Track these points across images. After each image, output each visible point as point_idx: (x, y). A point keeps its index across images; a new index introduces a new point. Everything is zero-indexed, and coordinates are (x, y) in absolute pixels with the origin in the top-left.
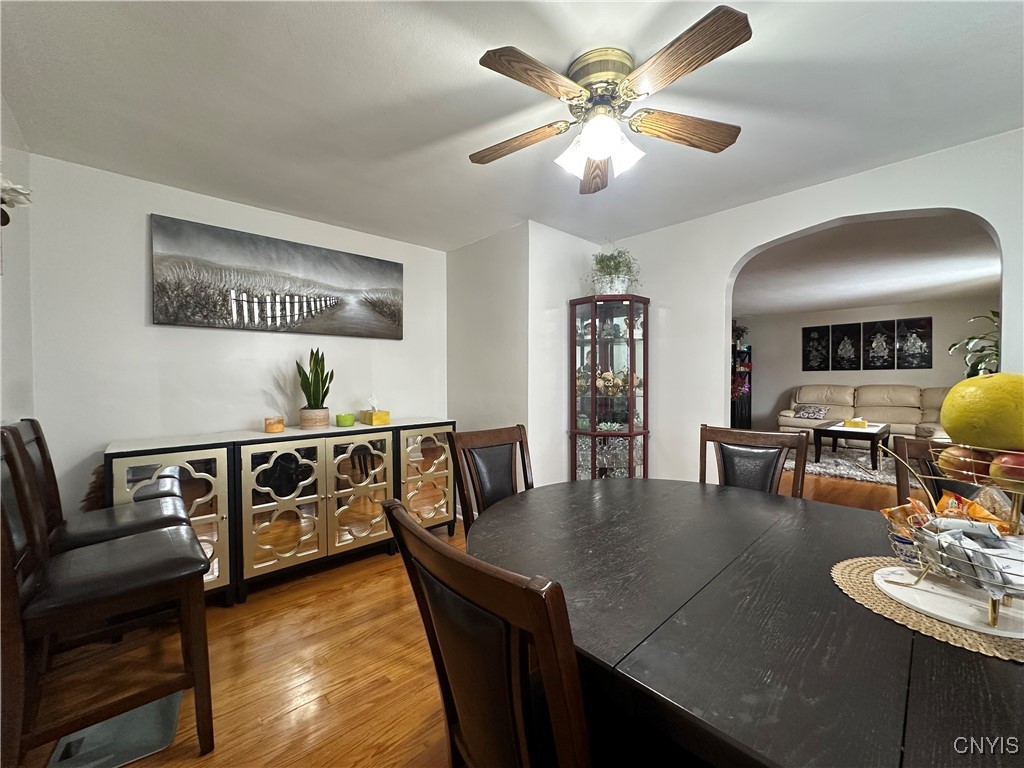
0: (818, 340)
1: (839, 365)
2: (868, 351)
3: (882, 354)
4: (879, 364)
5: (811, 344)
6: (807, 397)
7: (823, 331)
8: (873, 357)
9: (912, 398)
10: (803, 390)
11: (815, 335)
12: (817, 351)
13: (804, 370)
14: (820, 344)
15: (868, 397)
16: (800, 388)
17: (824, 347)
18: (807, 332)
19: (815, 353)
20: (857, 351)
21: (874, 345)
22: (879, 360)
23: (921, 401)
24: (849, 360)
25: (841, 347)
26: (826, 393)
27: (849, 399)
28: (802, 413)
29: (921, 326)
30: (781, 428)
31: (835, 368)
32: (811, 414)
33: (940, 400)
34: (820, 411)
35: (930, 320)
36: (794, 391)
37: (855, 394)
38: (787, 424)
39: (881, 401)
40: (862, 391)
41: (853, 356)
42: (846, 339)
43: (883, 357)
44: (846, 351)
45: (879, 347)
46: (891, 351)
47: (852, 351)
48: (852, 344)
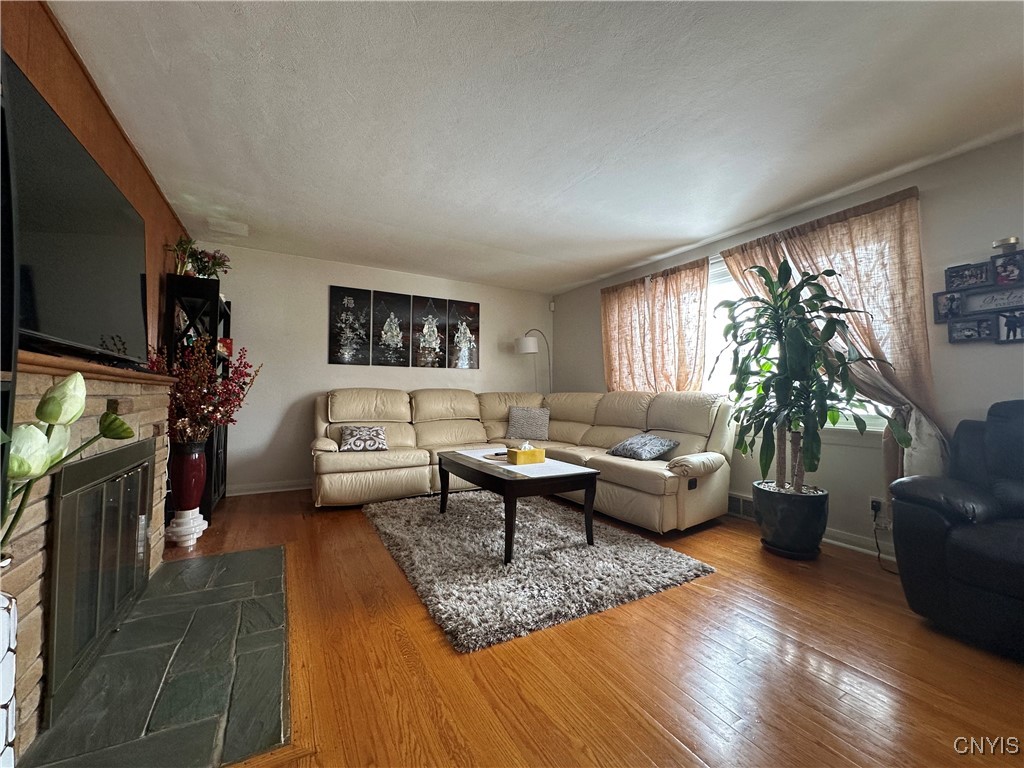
0: (353, 311)
1: (384, 357)
2: (419, 338)
3: (434, 345)
4: (429, 359)
5: (344, 315)
6: (345, 411)
7: (360, 295)
8: (424, 348)
9: (472, 407)
10: (339, 399)
11: (349, 302)
12: (354, 330)
13: (330, 362)
14: (357, 319)
15: (432, 407)
16: (329, 396)
17: (362, 326)
18: (337, 294)
19: (349, 333)
21: (425, 330)
22: (430, 353)
23: (481, 410)
24: (396, 350)
25: (386, 327)
26: (372, 404)
27: (404, 410)
28: (352, 440)
29: (470, 311)
30: (326, 479)
31: (378, 362)
32: (368, 442)
33: (501, 409)
34: (378, 434)
35: (477, 306)
36: (320, 401)
37: (410, 403)
38: (339, 468)
39: (444, 412)
40: (420, 398)
41: (400, 345)
42: (393, 317)
43: (435, 349)
44: (392, 335)
45: (430, 335)
46: (443, 342)
47: (401, 335)
48: (400, 326)
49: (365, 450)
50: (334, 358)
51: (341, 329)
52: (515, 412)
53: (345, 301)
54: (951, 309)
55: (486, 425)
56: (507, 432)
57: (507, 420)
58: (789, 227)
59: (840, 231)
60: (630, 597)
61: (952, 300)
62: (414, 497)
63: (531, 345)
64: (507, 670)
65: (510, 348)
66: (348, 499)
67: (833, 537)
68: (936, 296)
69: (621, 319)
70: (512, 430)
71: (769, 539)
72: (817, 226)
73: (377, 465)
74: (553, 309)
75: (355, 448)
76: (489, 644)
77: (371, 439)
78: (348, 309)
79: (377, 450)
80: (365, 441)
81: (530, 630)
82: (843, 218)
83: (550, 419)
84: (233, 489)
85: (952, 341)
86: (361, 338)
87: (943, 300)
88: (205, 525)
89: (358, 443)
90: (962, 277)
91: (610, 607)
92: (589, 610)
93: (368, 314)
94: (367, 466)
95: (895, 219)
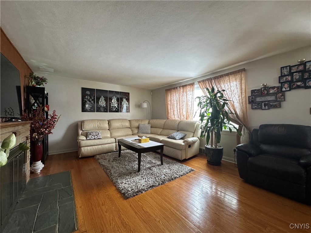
0: (90, 95)
2: (111, 103)
3: (115, 105)
4: (114, 110)
5: (86, 97)
6: (88, 127)
7: (92, 90)
8: (112, 107)
9: (127, 124)
10: (86, 123)
11: (88, 93)
12: (90, 101)
13: (82, 111)
14: (91, 98)
15: (115, 124)
16: (82, 122)
17: (93, 100)
18: (84, 90)
19: (88, 102)
20: (106, 103)
21: (113, 101)
22: (114, 108)
23: (130, 125)
24: (104, 107)
25: (100, 100)
26: (96, 124)
27: (106, 126)
28: (90, 136)
29: (126, 96)
30: (83, 149)
31: (98, 111)
32: (96, 137)
33: (136, 124)
34: (99, 134)
35: (129, 93)
36: (79, 124)
37: (109, 123)
38: (87, 145)
39: (119, 126)
40: (112, 122)
41: (105, 106)
42: (102, 97)
43: (116, 107)
44: (102, 103)
45: (114, 103)
46: (118, 104)
47: (105, 103)
48: (105, 100)
49: (95, 139)
50: (84, 110)
51: (86, 101)
52: (141, 126)
53: (87, 92)
54: (252, 100)
55: (132, 129)
56: (138, 132)
57: (138, 128)
58: (215, 76)
59: (227, 78)
60: (172, 179)
61: (252, 98)
62: (110, 152)
63: (145, 105)
64: (139, 203)
65: (139, 106)
66: (90, 155)
67: (224, 159)
68: (249, 97)
69: (171, 98)
70: (140, 131)
71: (209, 160)
72: (222, 76)
73: (99, 144)
74: (151, 94)
75: (91, 138)
76: (134, 196)
77: (97, 135)
78: (88, 95)
79: (99, 139)
80: (95, 136)
81: (145, 191)
82: (227, 75)
83: (151, 127)
84: (51, 152)
85: (252, 109)
86: (92, 104)
87: (250, 98)
88: (43, 166)
89: (92, 137)
90: (255, 92)
91: (167, 182)
92: (162, 184)
93: (94, 96)
94: (96, 144)
95: (240, 76)
